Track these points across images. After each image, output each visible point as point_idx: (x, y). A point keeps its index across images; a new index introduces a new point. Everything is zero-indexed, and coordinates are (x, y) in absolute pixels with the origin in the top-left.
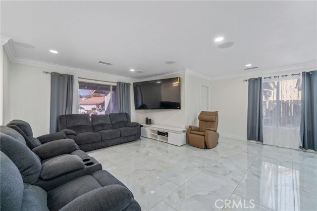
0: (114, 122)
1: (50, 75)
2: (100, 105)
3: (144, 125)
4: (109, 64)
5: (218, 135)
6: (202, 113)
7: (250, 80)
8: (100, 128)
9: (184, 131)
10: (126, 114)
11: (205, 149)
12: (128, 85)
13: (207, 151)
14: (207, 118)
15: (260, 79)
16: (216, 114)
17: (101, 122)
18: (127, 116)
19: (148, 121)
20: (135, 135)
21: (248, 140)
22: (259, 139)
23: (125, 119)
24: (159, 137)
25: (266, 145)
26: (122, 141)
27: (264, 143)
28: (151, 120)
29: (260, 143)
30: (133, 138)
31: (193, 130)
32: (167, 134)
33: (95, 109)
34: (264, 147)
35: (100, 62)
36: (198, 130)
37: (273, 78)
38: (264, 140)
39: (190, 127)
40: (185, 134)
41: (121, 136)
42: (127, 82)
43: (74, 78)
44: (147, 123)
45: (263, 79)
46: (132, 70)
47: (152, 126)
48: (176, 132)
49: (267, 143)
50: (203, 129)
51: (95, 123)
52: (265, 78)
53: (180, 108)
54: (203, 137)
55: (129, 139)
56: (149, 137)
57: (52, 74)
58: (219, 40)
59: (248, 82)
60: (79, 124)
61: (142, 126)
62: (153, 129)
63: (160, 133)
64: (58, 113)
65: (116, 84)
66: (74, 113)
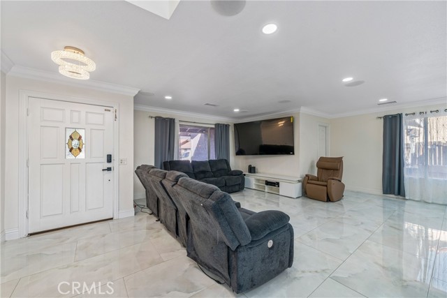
0: (214, 170)
1: (154, 119)
3: (247, 173)
4: (214, 105)
5: (343, 186)
6: (322, 159)
7: (385, 118)
9: (299, 181)
10: (225, 160)
11: (327, 201)
12: (227, 126)
13: (330, 204)
14: (327, 165)
15: (400, 115)
16: (340, 160)
17: (202, 168)
18: (227, 162)
19: (252, 170)
20: (240, 184)
21: (384, 193)
22: (400, 192)
23: (226, 167)
24: (267, 188)
25: (409, 200)
27: (407, 198)
28: (254, 168)
29: (401, 197)
30: (237, 187)
31: (311, 180)
32: (278, 184)
34: (407, 202)
35: (207, 104)
36: (317, 179)
37: (418, 114)
38: (407, 193)
39: (307, 175)
40: (300, 184)
41: (226, 185)
42: (225, 123)
43: (176, 121)
44: (250, 171)
45: (404, 116)
46: (236, 110)
47: (257, 174)
48: (290, 182)
49: (411, 198)
50: (323, 178)
51: (196, 171)
52: (406, 115)
53: (293, 154)
54: (325, 187)
55: (234, 189)
56: (254, 188)
57: (156, 118)
58: (348, 80)
59: (382, 119)
61: (245, 175)
62: (258, 178)
63: (268, 183)
64: (162, 160)
65: (213, 126)
66: (175, 159)
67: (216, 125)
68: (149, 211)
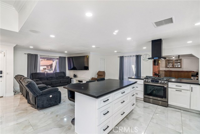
0: (57, 76)
1: (27, 55)
2: (49, 66)
8: (51, 79)
10: (64, 72)
14: (100, 74)
15: (123, 57)
16: (103, 72)
17: (51, 76)
20: (68, 82)
23: (63, 75)
26: (61, 85)
28: (76, 75)
30: (66, 83)
32: (82, 81)
33: (45, 69)
41: (60, 82)
42: (64, 56)
43: (38, 56)
44: (74, 77)
47: (77, 78)
51: (48, 77)
52: (125, 56)
53: (88, 70)
55: (65, 84)
59: (119, 58)
60: (40, 77)
61: (72, 78)
63: (79, 81)
64: (31, 72)
65: (58, 58)
66: (38, 72)
67: (59, 57)
68: (21, 93)
